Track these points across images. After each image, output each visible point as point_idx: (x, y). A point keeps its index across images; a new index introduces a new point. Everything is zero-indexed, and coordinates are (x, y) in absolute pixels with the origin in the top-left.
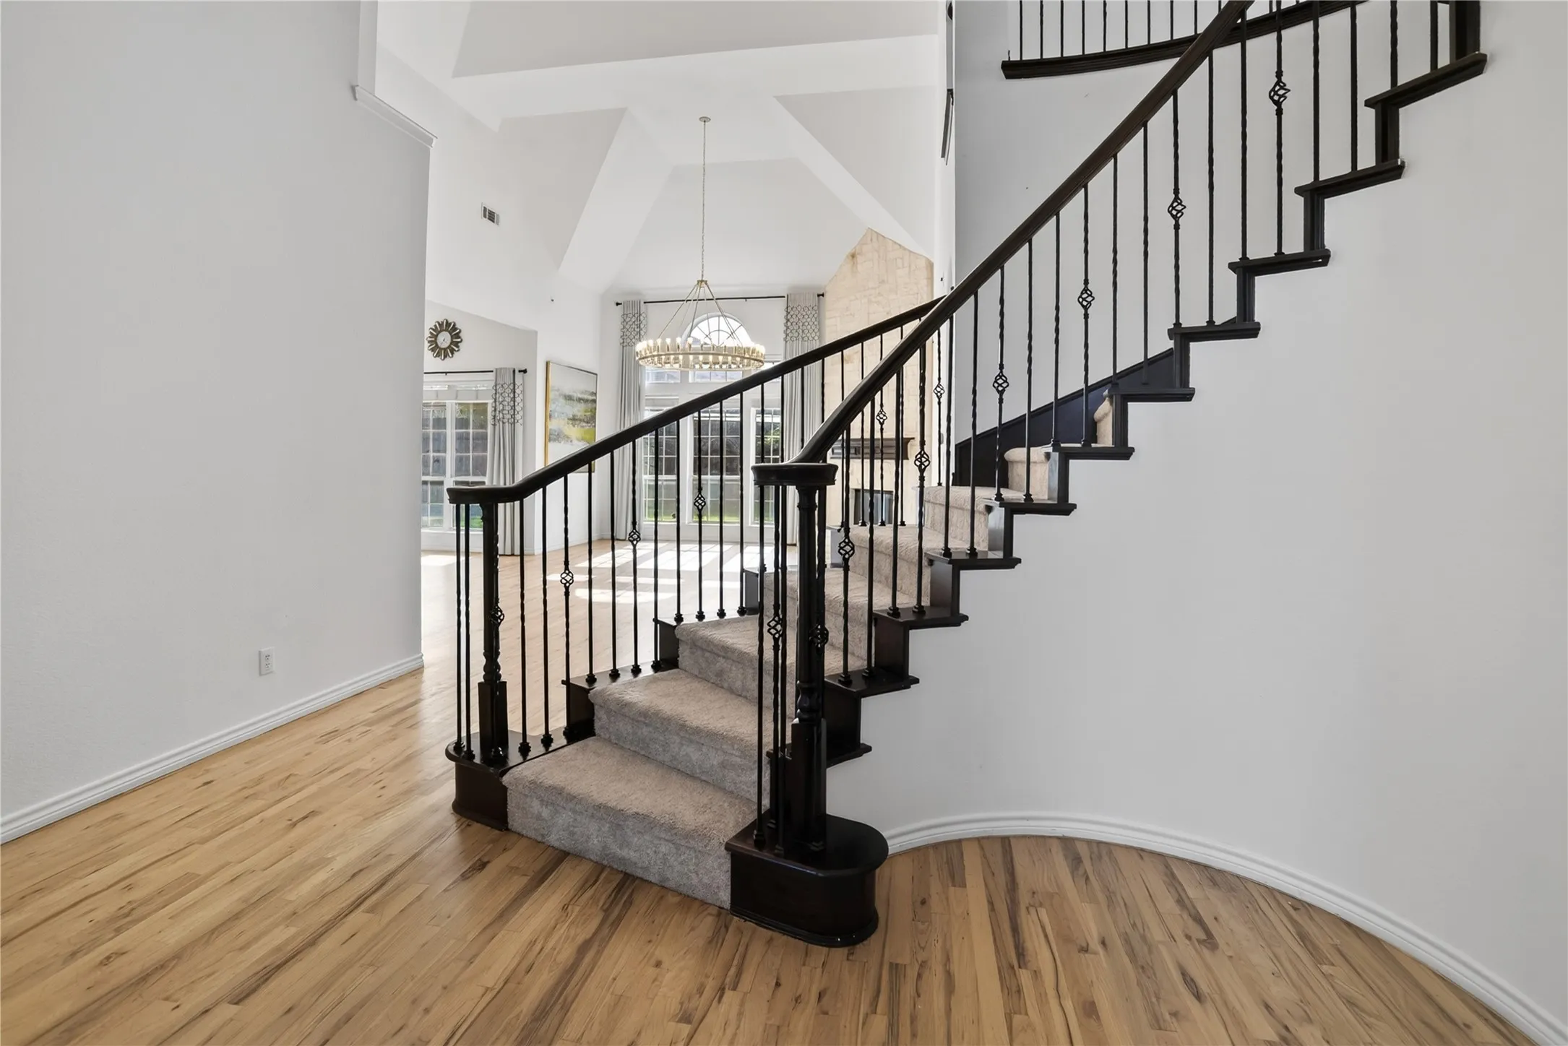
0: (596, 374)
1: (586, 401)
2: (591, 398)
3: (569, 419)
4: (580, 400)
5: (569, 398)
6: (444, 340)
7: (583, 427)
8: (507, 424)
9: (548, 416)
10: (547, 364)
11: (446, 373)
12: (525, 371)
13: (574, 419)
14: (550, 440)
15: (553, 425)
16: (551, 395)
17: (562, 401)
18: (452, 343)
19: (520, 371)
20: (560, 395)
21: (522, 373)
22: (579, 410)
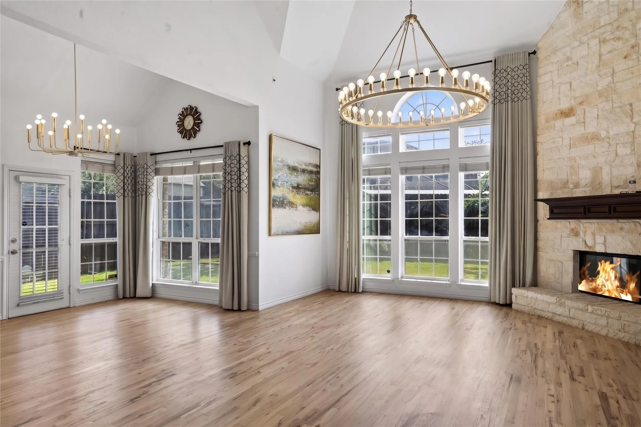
0: (320, 150)
1: (311, 172)
2: (315, 169)
3: (293, 187)
4: (304, 171)
5: (294, 169)
6: (189, 122)
7: (307, 194)
8: (234, 192)
9: (272, 185)
10: (270, 138)
11: (191, 150)
12: (249, 143)
13: (297, 188)
14: (273, 206)
15: (277, 193)
16: (274, 165)
17: (286, 170)
18: (195, 124)
19: (244, 144)
20: (283, 166)
21: (247, 145)
22: (302, 179)
